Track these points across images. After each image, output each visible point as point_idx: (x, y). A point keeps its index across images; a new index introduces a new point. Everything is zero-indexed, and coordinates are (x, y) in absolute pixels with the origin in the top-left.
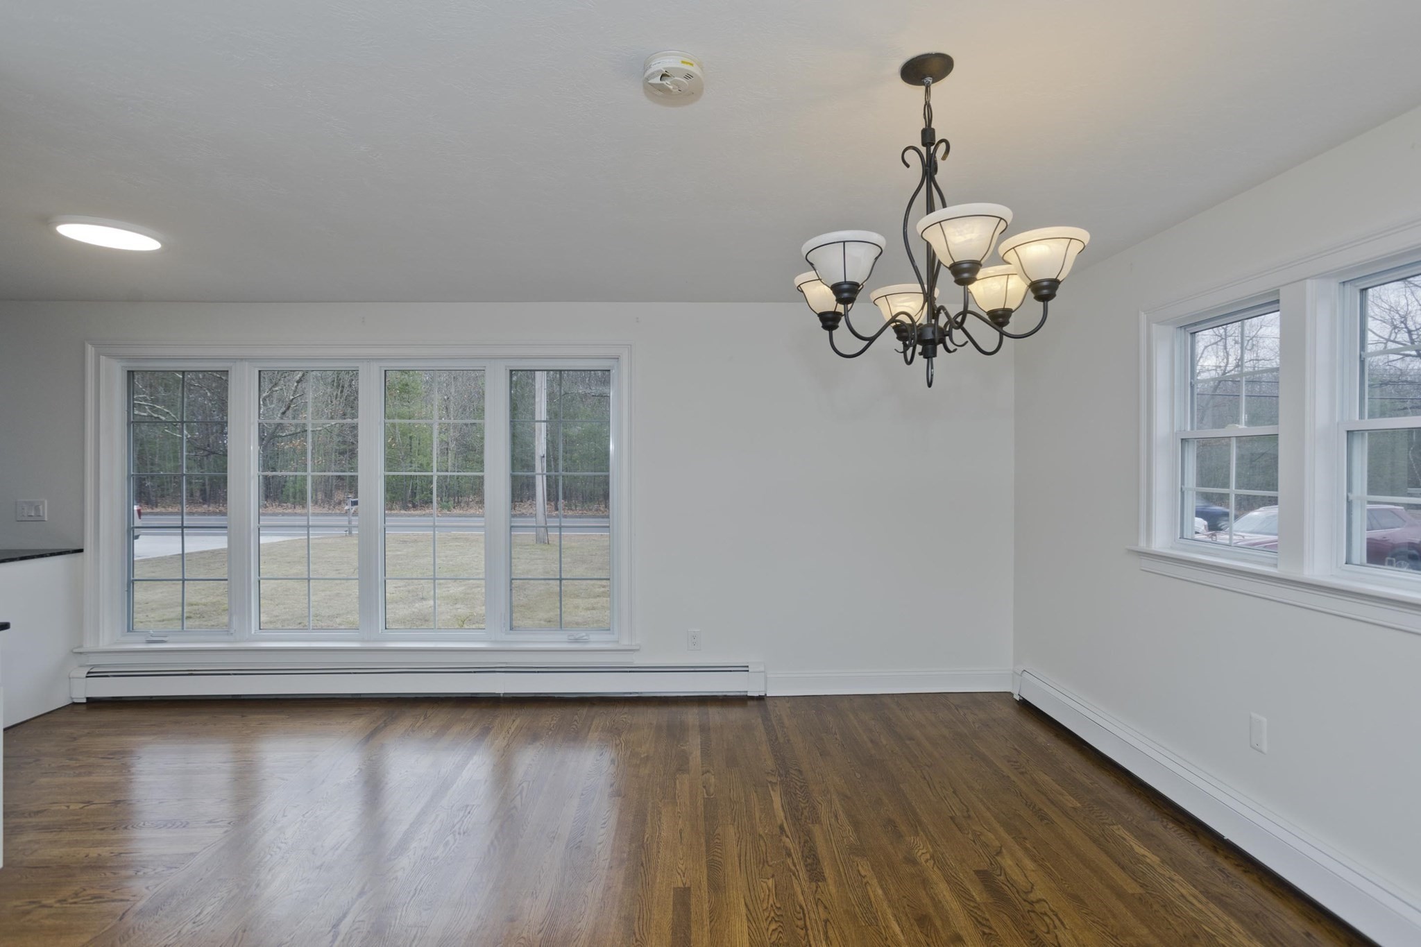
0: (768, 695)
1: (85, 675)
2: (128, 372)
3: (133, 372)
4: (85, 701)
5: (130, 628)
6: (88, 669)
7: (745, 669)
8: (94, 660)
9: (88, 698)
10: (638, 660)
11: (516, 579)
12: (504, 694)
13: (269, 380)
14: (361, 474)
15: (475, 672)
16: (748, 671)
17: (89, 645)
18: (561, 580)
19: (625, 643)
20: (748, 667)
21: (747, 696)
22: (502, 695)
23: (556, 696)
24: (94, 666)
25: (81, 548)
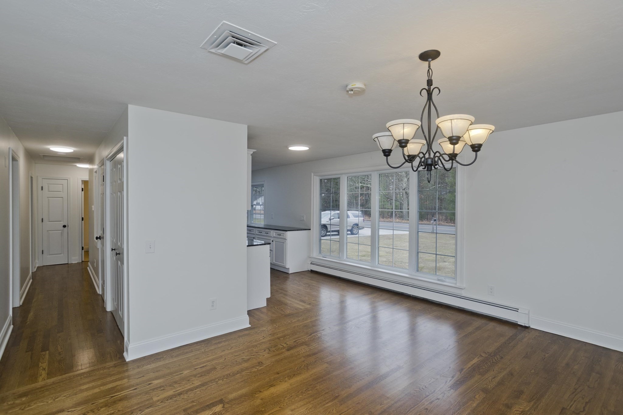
0: (531, 327)
1: (310, 263)
2: (320, 180)
3: (321, 179)
4: (310, 270)
5: (320, 253)
6: (311, 262)
7: (516, 310)
8: (313, 260)
9: (311, 270)
10: (464, 293)
11: (420, 252)
12: (412, 295)
13: (350, 179)
14: (372, 210)
15: (403, 285)
16: (518, 311)
17: (311, 256)
18: (436, 254)
19: (458, 285)
20: (518, 309)
21: (517, 324)
22: (411, 295)
23: (431, 301)
24: (312, 261)
25: (310, 229)
